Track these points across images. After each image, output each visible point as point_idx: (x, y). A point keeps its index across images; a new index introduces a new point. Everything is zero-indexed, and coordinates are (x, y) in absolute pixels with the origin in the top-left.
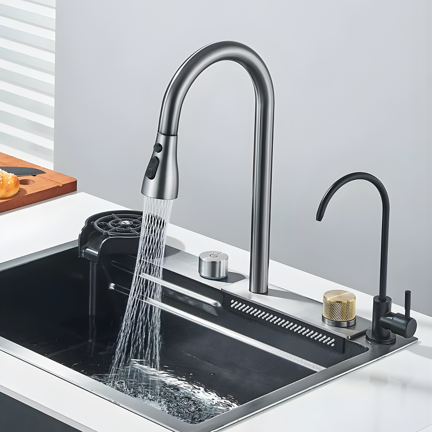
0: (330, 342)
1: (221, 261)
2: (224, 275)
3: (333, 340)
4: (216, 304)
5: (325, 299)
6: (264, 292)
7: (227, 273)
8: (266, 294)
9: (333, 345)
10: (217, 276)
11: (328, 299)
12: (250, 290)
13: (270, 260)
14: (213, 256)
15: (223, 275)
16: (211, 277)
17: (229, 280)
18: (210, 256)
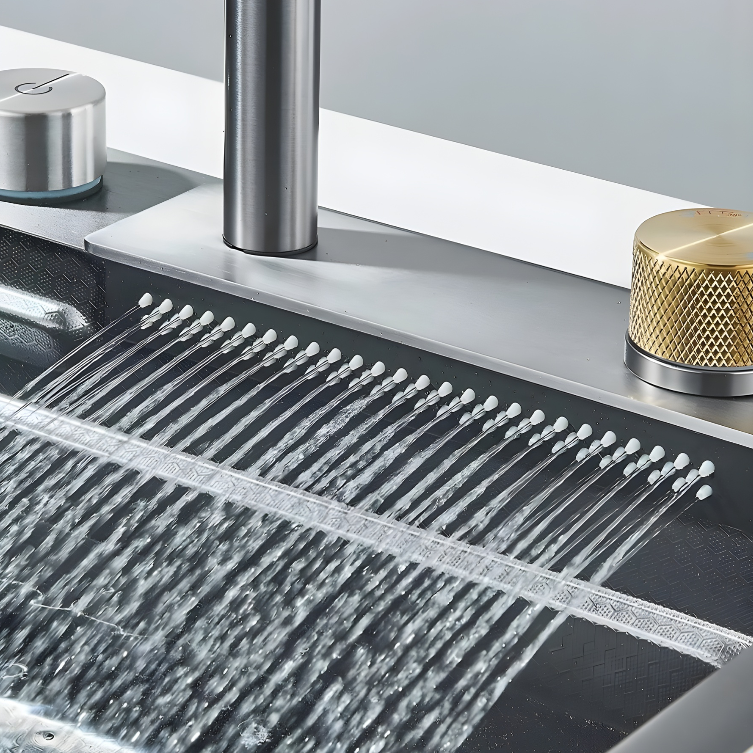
0: (691, 477)
1: (74, 112)
2: (90, 178)
3: (707, 468)
4: (60, 317)
5: (644, 253)
6: (298, 246)
7: (103, 167)
8: (310, 252)
9: (704, 493)
10: (56, 182)
11: (661, 257)
12: (229, 240)
13: (322, 111)
14: (30, 91)
15: (85, 179)
16: (27, 191)
17: (111, 199)
18: (16, 89)
